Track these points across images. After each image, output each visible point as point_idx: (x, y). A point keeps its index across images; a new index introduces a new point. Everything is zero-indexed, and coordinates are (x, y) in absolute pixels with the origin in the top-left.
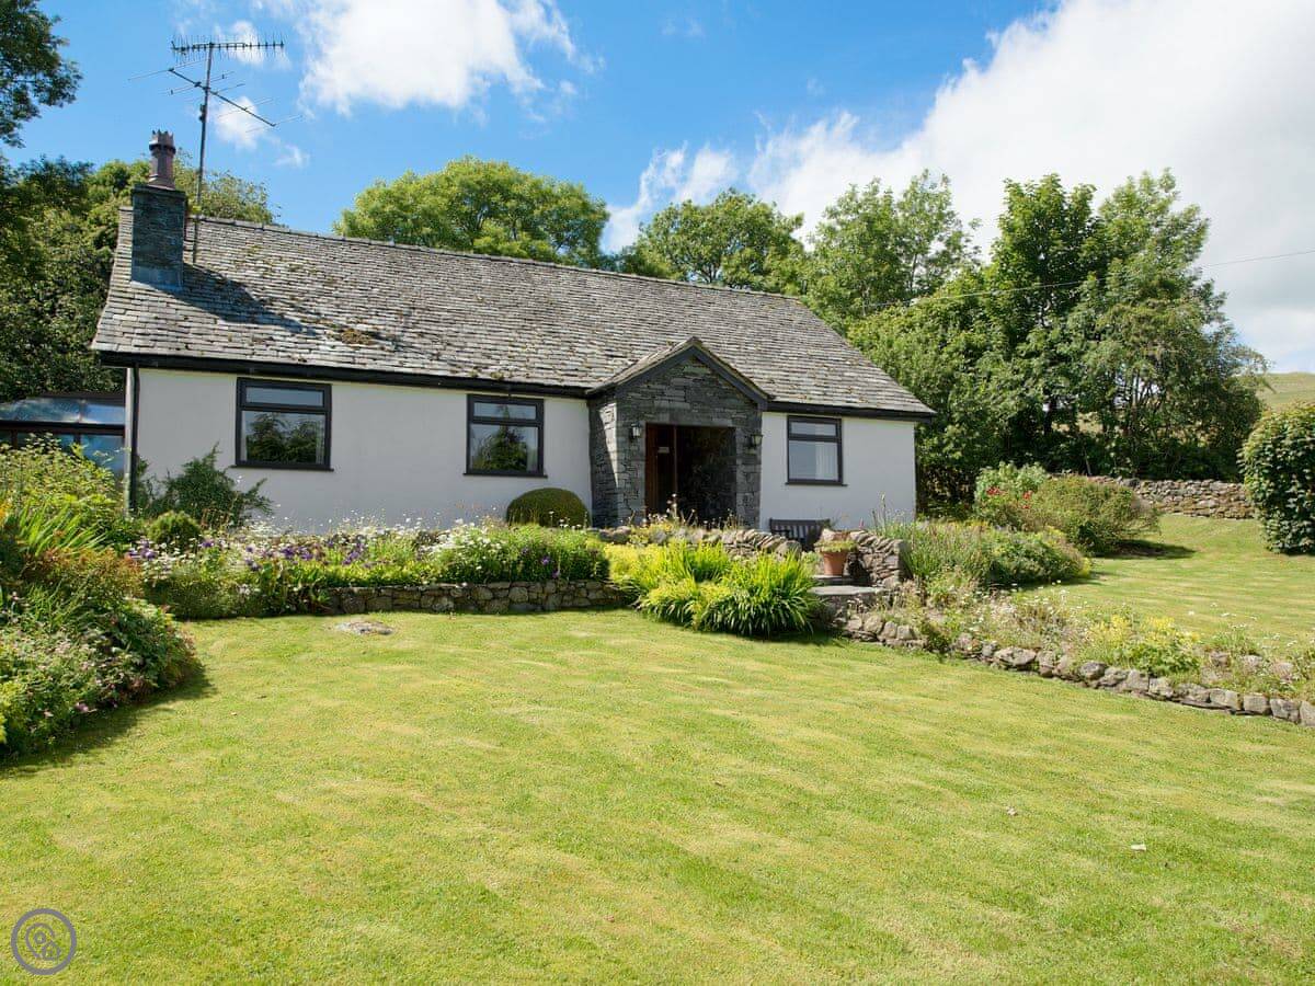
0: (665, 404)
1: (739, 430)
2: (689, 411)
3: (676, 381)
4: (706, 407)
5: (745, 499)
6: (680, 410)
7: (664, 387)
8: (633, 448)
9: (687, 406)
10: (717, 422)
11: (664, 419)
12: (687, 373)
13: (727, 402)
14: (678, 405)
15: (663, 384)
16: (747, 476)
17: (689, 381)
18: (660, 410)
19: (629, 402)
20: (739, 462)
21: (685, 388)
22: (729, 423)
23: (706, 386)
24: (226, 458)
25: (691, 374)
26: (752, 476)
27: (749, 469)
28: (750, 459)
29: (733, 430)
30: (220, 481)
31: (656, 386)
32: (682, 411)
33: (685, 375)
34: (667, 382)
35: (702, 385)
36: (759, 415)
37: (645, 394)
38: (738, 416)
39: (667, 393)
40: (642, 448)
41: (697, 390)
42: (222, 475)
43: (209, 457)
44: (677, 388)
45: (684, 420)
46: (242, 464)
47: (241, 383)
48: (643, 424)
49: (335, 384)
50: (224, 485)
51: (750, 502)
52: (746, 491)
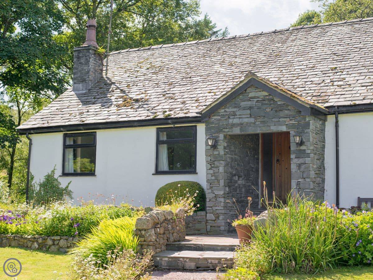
0: (236, 121)
1: (292, 133)
2: (254, 123)
3: (243, 104)
4: (266, 119)
5: (298, 184)
6: (247, 123)
7: (235, 110)
8: (216, 153)
9: (252, 120)
10: (274, 129)
11: (237, 131)
12: (251, 98)
13: (281, 114)
14: (246, 120)
15: (235, 107)
16: (299, 166)
17: (253, 103)
18: (233, 125)
19: (213, 123)
20: (293, 156)
21: (250, 108)
22: (284, 129)
23: (266, 104)
24: (59, 172)
25: (254, 98)
26: (303, 167)
27: (301, 161)
28: (301, 154)
29: (288, 133)
30: (56, 183)
31: (230, 110)
32: (249, 124)
33: (250, 99)
34: (239, 107)
35: (263, 104)
36: (307, 119)
37: (223, 116)
38: (291, 122)
39: (238, 113)
40: (222, 153)
41: (259, 108)
42: (57, 180)
43: (53, 172)
44: (244, 109)
45: (251, 131)
46: (65, 174)
47: (65, 136)
48: (221, 136)
49: (97, 131)
50: (57, 185)
51: (301, 186)
52: (299, 178)
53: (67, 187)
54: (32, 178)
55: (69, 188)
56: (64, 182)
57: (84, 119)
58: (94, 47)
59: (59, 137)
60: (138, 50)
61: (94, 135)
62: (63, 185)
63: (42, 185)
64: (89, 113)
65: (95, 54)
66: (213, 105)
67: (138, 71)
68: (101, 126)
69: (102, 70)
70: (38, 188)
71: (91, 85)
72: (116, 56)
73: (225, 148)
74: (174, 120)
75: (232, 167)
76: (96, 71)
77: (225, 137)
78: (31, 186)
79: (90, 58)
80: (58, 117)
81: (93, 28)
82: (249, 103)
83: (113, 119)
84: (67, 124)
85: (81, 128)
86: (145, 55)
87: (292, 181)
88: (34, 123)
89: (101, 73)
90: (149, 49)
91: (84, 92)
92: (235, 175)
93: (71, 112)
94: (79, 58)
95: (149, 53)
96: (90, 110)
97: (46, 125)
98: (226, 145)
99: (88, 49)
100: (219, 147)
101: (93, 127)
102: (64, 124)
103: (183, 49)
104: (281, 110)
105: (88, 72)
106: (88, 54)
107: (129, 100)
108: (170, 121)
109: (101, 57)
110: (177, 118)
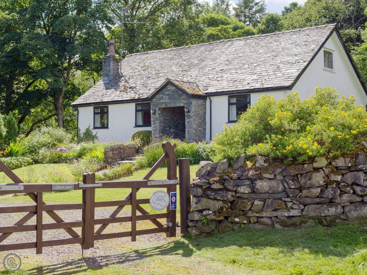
0: (163, 101)
3: (166, 93)
4: (175, 100)
5: (188, 131)
8: (155, 117)
9: (170, 101)
10: (178, 105)
11: (164, 106)
13: (181, 98)
14: (167, 101)
15: (163, 95)
16: (189, 122)
17: (170, 92)
18: (162, 103)
19: (154, 102)
20: (186, 118)
21: (169, 95)
22: (182, 105)
24: (92, 127)
25: (170, 90)
26: (190, 123)
27: (189, 120)
28: (189, 117)
29: (184, 107)
30: (90, 133)
31: (161, 96)
32: (168, 103)
33: (168, 91)
34: (164, 94)
35: (174, 93)
36: (191, 100)
37: (158, 99)
38: (185, 102)
39: (164, 97)
40: (158, 116)
41: (173, 95)
42: (91, 131)
43: (89, 127)
44: (167, 95)
45: (169, 106)
46: (95, 128)
47: (95, 108)
48: (157, 108)
49: (109, 105)
50: (91, 134)
51: (190, 132)
52: (188, 128)
53: (96, 134)
54: (80, 131)
55: (97, 135)
56: (94, 132)
57: (103, 99)
58: (113, 56)
59: (91, 109)
60: (141, 54)
61: (107, 107)
62: (94, 134)
63: (85, 134)
64: (106, 95)
65: (113, 60)
66: (153, 94)
67: (137, 69)
68: (110, 103)
69: (118, 68)
70: (83, 136)
71: (111, 78)
72: (129, 58)
73: (159, 114)
74: (142, 100)
75: (164, 123)
76: (114, 69)
77: (159, 109)
78: (79, 134)
79: (110, 62)
80: (92, 98)
81: (112, 45)
82: (168, 93)
83: (116, 99)
84: (95, 102)
85: (101, 104)
86: (143, 58)
87: (186, 129)
88: (80, 101)
89: (118, 70)
90: (146, 53)
91: (107, 82)
92: (167, 127)
93: (98, 95)
94: (105, 62)
95: (146, 56)
96: (107, 94)
97: (84, 103)
98: (160, 113)
99: (109, 57)
100: (156, 114)
101: (106, 103)
102: (93, 102)
103: (163, 54)
104: (181, 96)
105: (110, 71)
106: (109, 60)
107: (126, 88)
108: (140, 100)
109: (117, 61)
110: (143, 99)
